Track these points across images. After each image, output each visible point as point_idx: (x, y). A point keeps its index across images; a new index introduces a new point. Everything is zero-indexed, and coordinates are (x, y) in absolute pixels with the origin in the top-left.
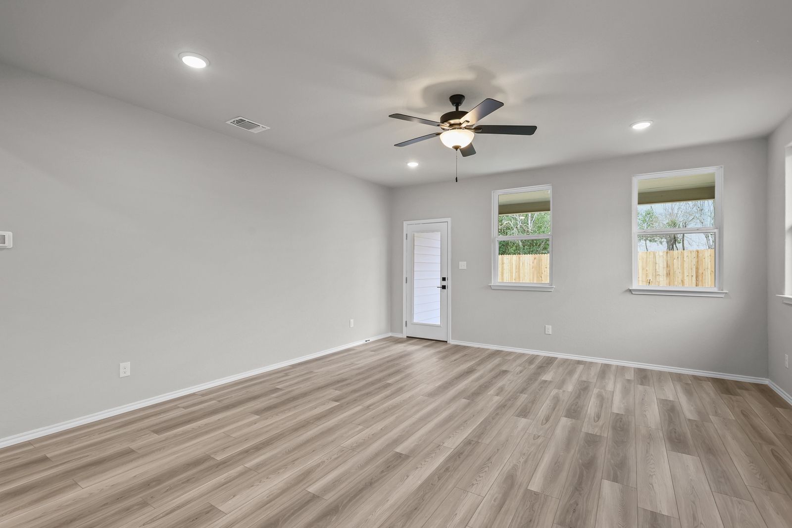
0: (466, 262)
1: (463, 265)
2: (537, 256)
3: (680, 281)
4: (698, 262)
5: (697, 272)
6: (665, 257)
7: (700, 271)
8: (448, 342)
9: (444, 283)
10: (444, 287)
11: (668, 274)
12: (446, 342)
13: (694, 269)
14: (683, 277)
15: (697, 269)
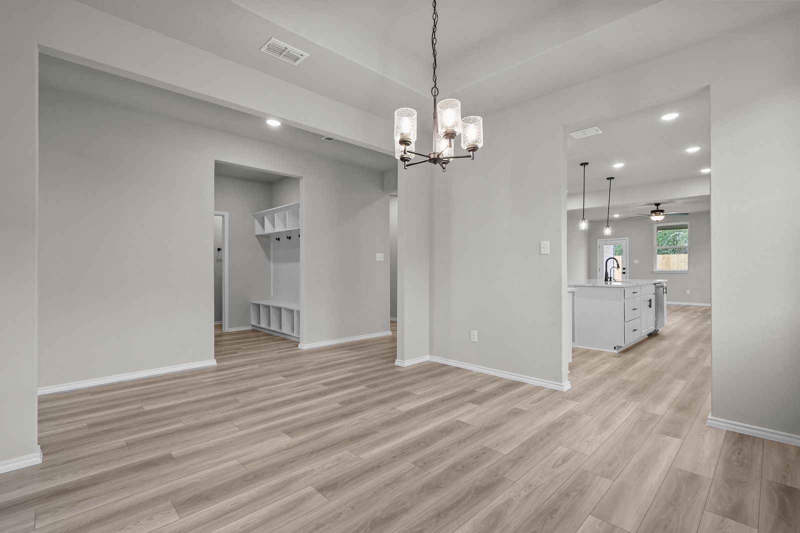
1: (636, 261)
2: (666, 256)
10: (624, 273)
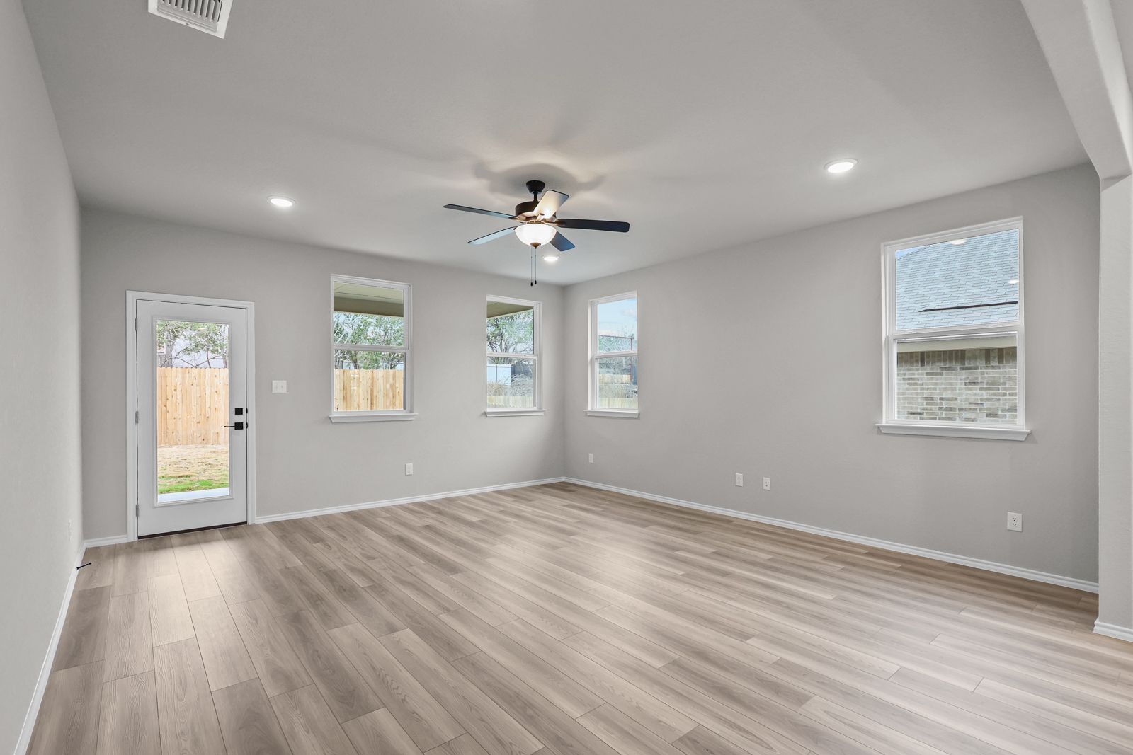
0: (285, 382)
1: (280, 386)
3: (356, 406)
4: (372, 383)
5: (372, 395)
6: (342, 376)
7: (375, 394)
8: (250, 522)
9: (239, 419)
10: (239, 426)
11: (345, 398)
12: (246, 523)
13: (369, 391)
14: (359, 401)
15: (372, 391)
